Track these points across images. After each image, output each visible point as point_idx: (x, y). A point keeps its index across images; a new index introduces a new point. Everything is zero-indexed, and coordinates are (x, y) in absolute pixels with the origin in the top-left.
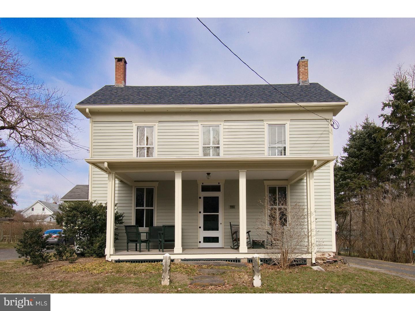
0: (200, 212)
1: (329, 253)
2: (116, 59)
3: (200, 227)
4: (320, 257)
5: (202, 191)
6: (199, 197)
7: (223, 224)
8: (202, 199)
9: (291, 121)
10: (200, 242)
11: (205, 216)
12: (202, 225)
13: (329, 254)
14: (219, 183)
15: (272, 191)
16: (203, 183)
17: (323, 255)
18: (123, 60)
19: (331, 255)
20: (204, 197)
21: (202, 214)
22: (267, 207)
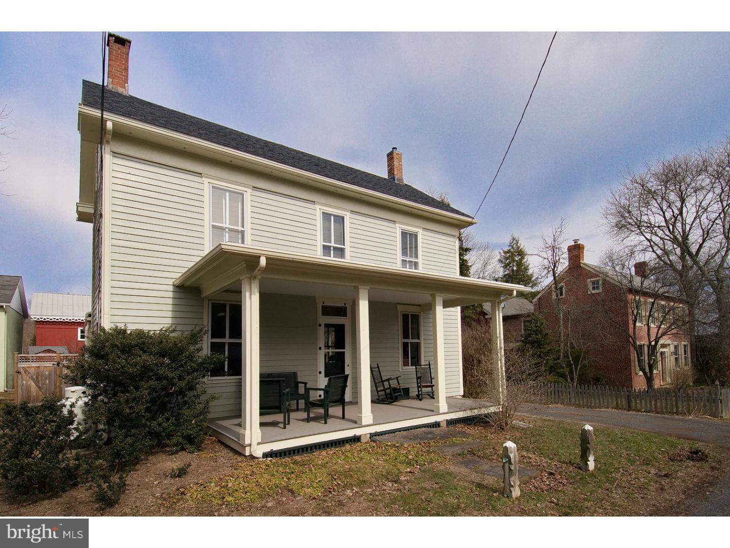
0: (320, 349)
3: (320, 373)
6: (318, 323)
7: (350, 366)
8: (323, 326)
9: (423, 229)
11: (326, 355)
12: (322, 368)
14: (345, 304)
16: (324, 303)
20: (326, 325)
21: (323, 351)
22: (401, 341)
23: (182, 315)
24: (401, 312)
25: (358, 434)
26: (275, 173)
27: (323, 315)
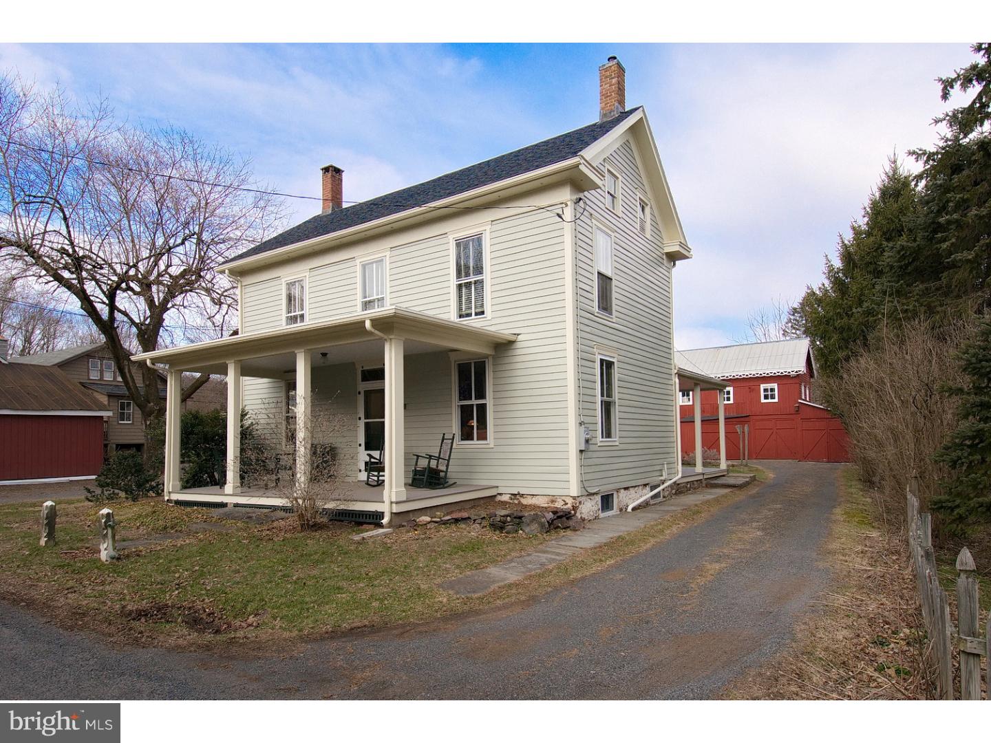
0: (360, 419)
1: (563, 498)
2: (322, 169)
3: (360, 445)
4: (546, 505)
5: (363, 380)
6: (358, 391)
8: (362, 393)
9: (494, 223)
10: (360, 471)
11: (367, 424)
12: (362, 440)
13: (564, 501)
15: (463, 370)
16: (363, 367)
17: (553, 501)
18: (331, 169)
19: (567, 504)
20: (365, 391)
21: (363, 421)
22: (456, 403)
23: (276, 395)
24: (455, 361)
25: (225, 501)
26: (317, 248)
27: (362, 381)
